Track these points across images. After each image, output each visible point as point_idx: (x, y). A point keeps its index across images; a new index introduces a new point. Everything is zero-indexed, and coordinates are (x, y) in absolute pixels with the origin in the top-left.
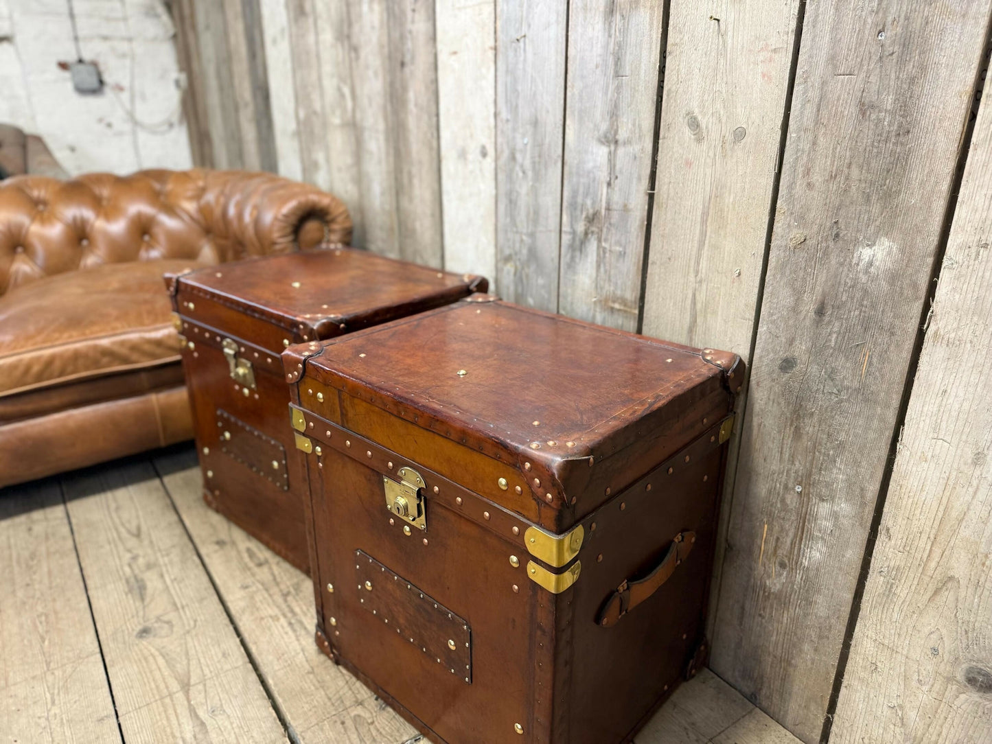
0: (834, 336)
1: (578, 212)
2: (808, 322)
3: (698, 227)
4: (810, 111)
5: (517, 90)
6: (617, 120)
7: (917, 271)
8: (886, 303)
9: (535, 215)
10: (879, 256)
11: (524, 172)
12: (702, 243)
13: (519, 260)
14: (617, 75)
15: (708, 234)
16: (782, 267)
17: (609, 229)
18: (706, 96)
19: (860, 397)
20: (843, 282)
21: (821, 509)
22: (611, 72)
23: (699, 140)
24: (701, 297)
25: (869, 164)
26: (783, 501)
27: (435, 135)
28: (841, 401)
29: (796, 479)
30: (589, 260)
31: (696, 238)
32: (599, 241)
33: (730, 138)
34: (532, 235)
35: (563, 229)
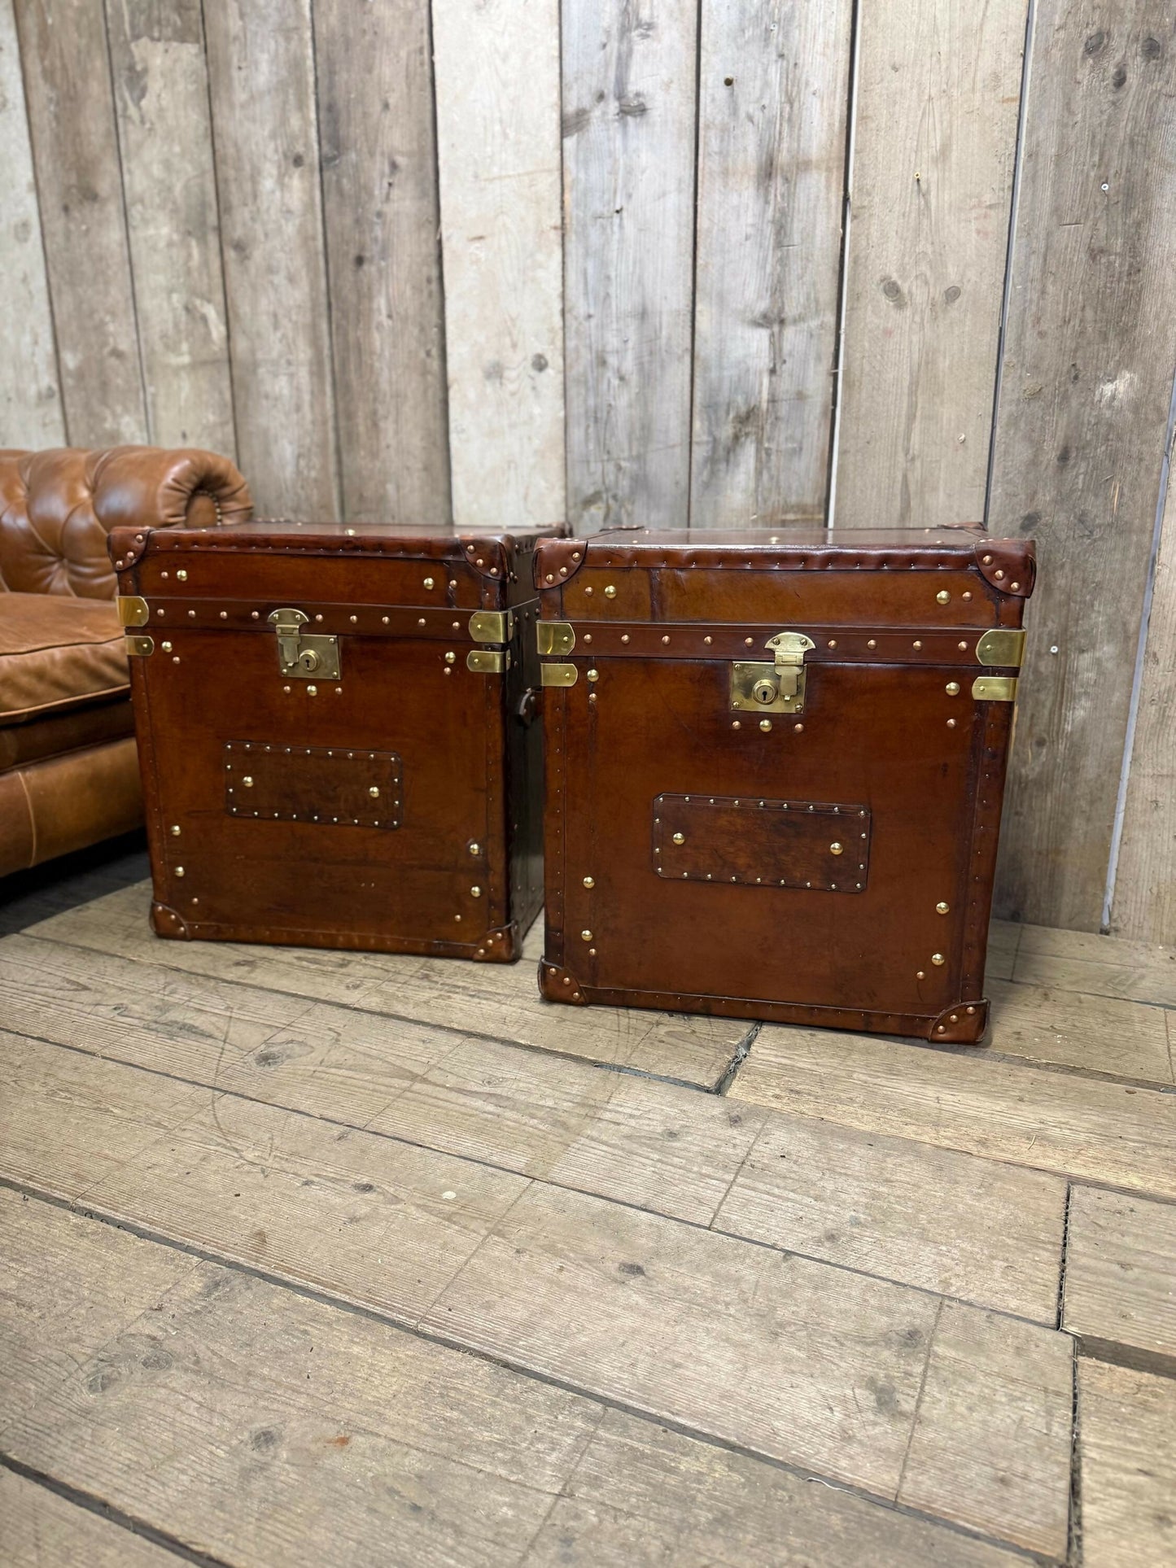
0: (1081, 477)
1: (722, 413)
2: (1050, 471)
3: (905, 399)
4: (1035, 262)
5: (608, 278)
6: (782, 297)
7: (1160, 395)
8: (1132, 431)
9: (645, 431)
10: (1121, 389)
11: (622, 379)
12: (911, 418)
13: (615, 497)
14: (779, 245)
15: (919, 406)
16: (1014, 421)
17: (773, 425)
18: (907, 259)
19: (1113, 531)
20: (1086, 421)
21: (1081, 663)
22: (770, 241)
23: (900, 305)
24: (915, 476)
25: (1103, 305)
26: (1036, 671)
27: (435, 352)
28: (1095, 541)
29: (1049, 641)
30: (742, 469)
31: (904, 412)
32: (759, 442)
33: (939, 298)
34: (640, 458)
35: (695, 439)
